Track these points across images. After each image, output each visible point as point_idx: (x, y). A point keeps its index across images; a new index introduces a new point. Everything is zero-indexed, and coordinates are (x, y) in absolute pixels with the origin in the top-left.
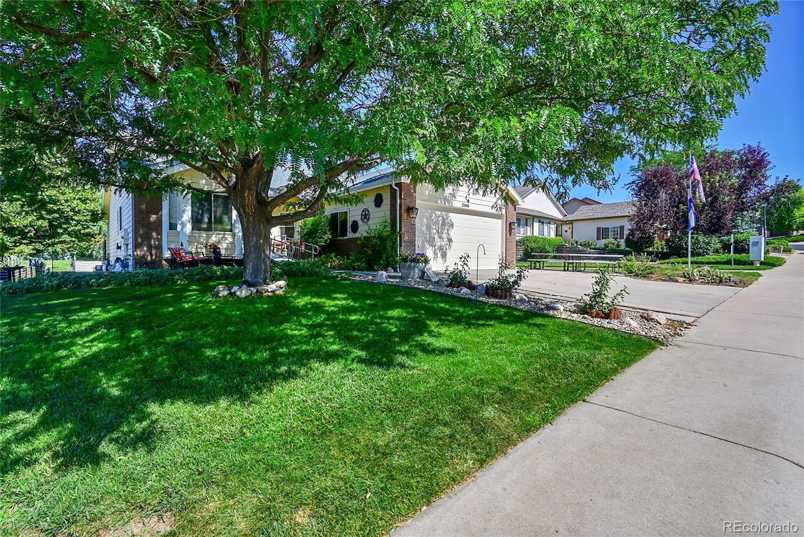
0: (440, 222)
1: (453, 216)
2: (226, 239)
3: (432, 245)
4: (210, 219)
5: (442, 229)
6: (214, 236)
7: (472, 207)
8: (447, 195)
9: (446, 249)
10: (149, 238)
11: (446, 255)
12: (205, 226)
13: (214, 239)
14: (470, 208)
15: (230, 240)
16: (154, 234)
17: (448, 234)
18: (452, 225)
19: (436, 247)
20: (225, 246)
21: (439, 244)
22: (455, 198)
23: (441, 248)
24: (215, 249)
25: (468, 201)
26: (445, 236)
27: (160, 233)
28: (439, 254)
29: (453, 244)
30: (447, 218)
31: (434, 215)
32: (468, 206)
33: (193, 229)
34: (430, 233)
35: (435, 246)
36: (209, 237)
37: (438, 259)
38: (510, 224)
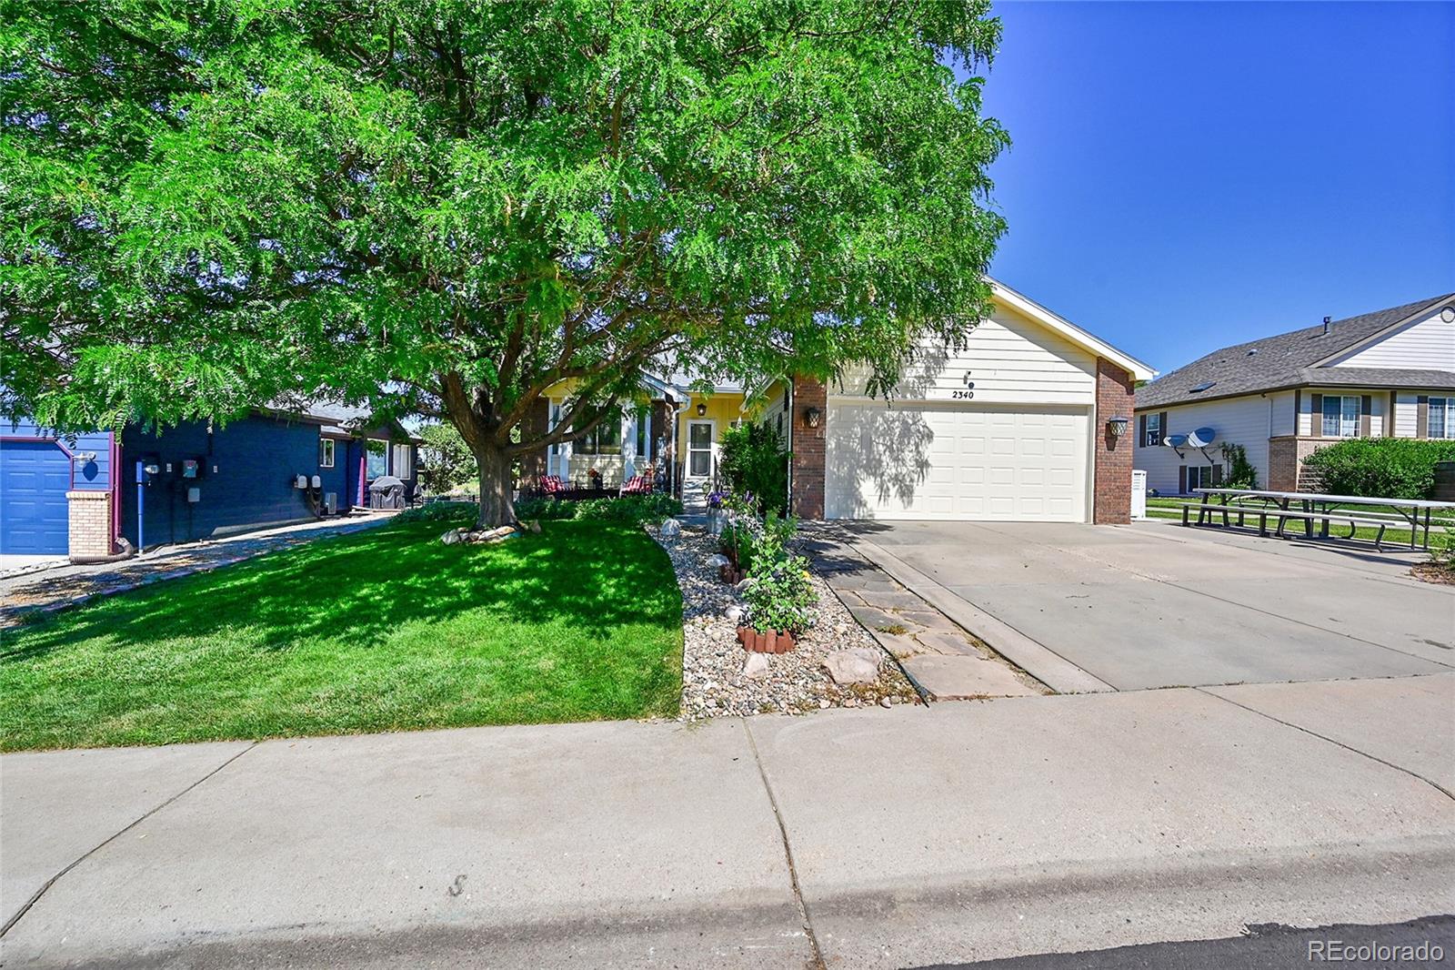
0: (897, 431)
1: (928, 418)
2: (614, 464)
3: (874, 475)
4: (594, 439)
5: (901, 443)
6: (598, 460)
7: (979, 397)
8: (911, 380)
9: (912, 480)
10: (535, 464)
11: (912, 492)
12: (590, 448)
13: (598, 463)
14: (975, 399)
15: (618, 465)
16: (540, 460)
17: (919, 452)
18: (930, 436)
19: (885, 478)
20: (612, 473)
21: (894, 471)
22: (933, 383)
23: (897, 479)
24: (596, 477)
25: (971, 386)
26: (908, 455)
27: (545, 459)
28: (893, 491)
29: (932, 473)
30: (915, 423)
31: (880, 419)
32: (972, 395)
33: (574, 452)
34: (870, 450)
35: (883, 474)
36: (592, 462)
37: (890, 499)
38: (1108, 426)
